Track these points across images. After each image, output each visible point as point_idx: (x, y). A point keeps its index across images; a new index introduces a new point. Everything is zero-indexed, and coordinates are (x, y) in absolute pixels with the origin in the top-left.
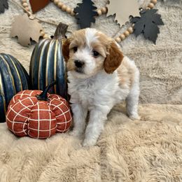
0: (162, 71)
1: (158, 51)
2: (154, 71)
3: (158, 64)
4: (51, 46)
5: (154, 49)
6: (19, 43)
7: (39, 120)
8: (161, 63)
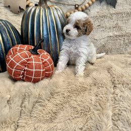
0: (120, 29)
1: (117, 14)
2: (115, 29)
3: (117, 24)
4: (37, 12)
5: (114, 12)
6: (11, 11)
7: (34, 70)
8: (119, 22)
